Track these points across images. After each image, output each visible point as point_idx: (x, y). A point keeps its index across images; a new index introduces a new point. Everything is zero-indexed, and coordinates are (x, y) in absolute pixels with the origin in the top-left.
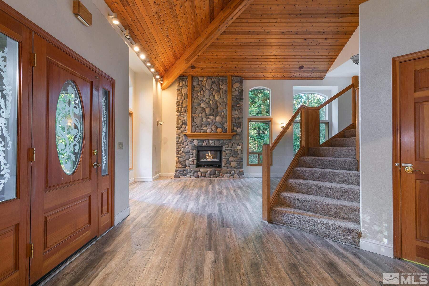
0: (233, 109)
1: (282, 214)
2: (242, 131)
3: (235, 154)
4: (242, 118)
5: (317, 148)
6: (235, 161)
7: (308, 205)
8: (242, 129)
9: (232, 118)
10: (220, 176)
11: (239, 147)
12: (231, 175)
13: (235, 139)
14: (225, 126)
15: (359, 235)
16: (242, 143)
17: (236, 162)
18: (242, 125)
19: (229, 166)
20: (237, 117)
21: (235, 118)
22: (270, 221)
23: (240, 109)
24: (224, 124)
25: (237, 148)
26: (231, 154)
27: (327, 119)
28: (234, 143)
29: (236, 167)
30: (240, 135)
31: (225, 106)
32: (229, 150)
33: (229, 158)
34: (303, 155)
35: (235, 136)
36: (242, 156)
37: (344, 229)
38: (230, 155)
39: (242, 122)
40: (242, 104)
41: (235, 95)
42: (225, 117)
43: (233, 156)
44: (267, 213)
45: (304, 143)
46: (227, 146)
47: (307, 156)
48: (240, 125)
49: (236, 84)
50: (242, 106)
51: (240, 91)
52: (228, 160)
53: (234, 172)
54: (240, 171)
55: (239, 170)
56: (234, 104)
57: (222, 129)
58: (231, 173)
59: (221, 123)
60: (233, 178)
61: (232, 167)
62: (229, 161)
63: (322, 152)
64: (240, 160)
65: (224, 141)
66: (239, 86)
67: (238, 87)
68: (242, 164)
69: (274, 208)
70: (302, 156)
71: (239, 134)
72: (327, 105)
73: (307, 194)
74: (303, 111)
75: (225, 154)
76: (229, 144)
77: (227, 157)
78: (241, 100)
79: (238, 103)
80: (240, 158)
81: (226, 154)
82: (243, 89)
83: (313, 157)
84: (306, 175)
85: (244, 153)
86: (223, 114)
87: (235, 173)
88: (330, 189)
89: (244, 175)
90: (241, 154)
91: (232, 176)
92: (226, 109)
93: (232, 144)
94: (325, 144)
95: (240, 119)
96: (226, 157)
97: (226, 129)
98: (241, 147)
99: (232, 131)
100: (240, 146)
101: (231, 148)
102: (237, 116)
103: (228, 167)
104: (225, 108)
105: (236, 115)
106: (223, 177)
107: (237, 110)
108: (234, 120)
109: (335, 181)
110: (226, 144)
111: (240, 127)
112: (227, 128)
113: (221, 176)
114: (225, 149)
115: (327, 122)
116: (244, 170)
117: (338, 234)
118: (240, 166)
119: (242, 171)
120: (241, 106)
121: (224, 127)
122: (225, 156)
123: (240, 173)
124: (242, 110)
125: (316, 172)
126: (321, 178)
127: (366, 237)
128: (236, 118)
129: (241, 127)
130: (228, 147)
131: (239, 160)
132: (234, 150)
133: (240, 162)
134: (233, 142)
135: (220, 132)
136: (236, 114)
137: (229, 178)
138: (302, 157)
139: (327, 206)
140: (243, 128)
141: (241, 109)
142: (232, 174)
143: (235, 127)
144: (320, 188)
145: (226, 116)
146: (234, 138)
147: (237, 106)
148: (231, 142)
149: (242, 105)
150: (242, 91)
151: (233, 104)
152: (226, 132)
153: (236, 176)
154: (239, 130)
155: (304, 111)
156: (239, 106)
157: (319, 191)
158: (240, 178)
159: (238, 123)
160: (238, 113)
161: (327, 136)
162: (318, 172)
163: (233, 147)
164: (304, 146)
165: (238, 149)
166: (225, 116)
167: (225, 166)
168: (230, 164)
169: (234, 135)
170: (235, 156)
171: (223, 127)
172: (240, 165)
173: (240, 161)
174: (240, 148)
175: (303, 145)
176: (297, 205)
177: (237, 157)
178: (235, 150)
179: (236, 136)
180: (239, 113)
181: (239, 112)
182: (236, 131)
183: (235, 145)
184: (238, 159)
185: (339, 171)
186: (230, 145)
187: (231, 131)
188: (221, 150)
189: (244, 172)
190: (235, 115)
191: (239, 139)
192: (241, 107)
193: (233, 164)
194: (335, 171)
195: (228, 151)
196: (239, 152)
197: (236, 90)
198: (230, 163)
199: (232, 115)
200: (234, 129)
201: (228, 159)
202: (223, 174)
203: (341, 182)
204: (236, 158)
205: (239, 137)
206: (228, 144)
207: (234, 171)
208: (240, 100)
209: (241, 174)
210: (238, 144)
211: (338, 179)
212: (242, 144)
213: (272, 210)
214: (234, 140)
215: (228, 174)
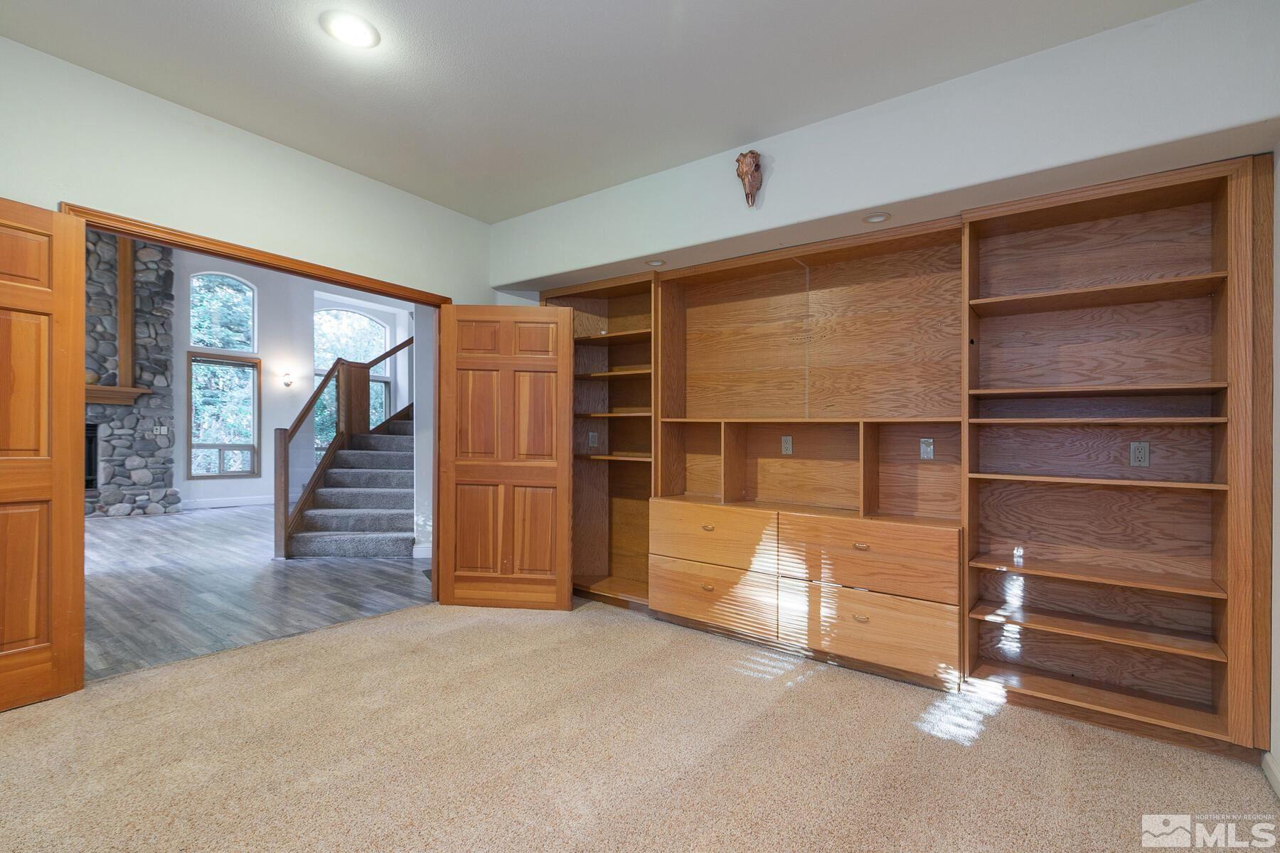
0: (139, 320)
1: (310, 540)
2: (168, 386)
3: (149, 448)
4: (169, 349)
5: (365, 435)
6: (146, 467)
7: (351, 522)
8: (169, 380)
9: (134, 345)
10: (94, 510)
11: (158, 428)
12: (135, 505)
13: (148, 406)
14: (107, 365)
15: (413, 542)
16: (172, 418)
17: (149, 469)
18: (169, 367)
19: (127, 481)
20: (153, 344)
21: (144, 347)
22: (289, 556)
23: (162, 324)
24: (105, 360)
25: (155, 433)
26: (130, 447)
27: (388, 375)
28: (144, 418)
29: (151, 484)
30: (165, 395)
31: (106, 307)
32: (123, 437)
33: (125, 460)
34: (342, 448)
35: (145, 399)
36: (172, 452)
37: (397, 540)
38: (130, 451)
39: (168, 360)
40: (170, 311)
41: (147, 283)
42: (108, 340)
43: (140, 452)
44: (283, 544)
45: (342, 426)
46: (116, 423)
47: (349, 450)
48: (163, 367)
49: (148, 250)
50: (169, 315)
51: (162, 273)
52: (122, 465)
53: (147, 497)
54: (168, 493)
55: (162, 492)
56: (141, 306)
57: (97, 373)
58: (135, 502)
59: (95, 355)
60: (145, 513)
61: (134, 484)
62: (125, 468)
63: (373, 442)
64: (163, 464)
65: (105, 411)
66: (160, 258)
67: (155, 262)
68: (171, 476)
69: (295, 535)
70: (339, 450)
71: (162, 392)
72: (388, 359)
73: (350, 508)
74: (341, 370)
75: (111, 447)
76: (123, 419)
77: (115, 458)
78: (168, 299)
79: (156, 306)
80: (165, 458)
81: (114, 448)
82: (173, 269)
83: (359, 452)
84: (348, 480)
85: (175, 445)
86: (99, 328)
87: (149, 499)
88: (383, 496)
89: (179, 504)
90: (167, 448)
91: (139, 508)
92: (114, 315)
93: (135, 421)
94: (380, 429)
95: (163, 353)
96: (111, 456)
97: (114, 375)
98: (168, 429)
99: (136, 382)
100: (162, 425)
101: (132, 432)
102: (154, 342)
103: (120, 485)
104: (108, 312)
105: (150, 340)
106: (106, 513)
107: (154, 326)
108: (142, 352)
109: (390, 485)
110: (113, 420)
111: (163, 374)
112: (117, 372)
113: (98, 513)
114: (109, 432)
115: (387, 380)
116: (178, 490)
117: (388, 549)
118: (163, 480)
119: (175, 494)
120: (165, 315)
121: (105, 368)
122: (111, 453)
123: (166, 499)
124: (170, 326)
125: (363, 474)
126: (371, 482)
127: (419, 543)
128: (148, 345)
129: (168, 374)
130: (122, 427)
131: (158, 466)
132: (143, 438)
133: (164, 469)
134: (139, 413)
135: (90, 381)
136: (147, 335)
137: (129, 515)
138: (341, 452)
139: (377, 519)
140: (172, 376)
141: (165, 323)
142: (138, 503)
143: (147, 371)
144: (369, 496)
145: (114, 337)
146: (142, 402)
147: (153, 315)
148: (132, 413)
149: (169, 313)
150: (169, 275)
151: (138, 306)
152: (115, 384)
153: (152, 507)
154: (159, 381)
155: (343, 370)
156: (159, 314)
157: (369, 501)
158: (167, 511)
159: (157, 362)
160: (157, 334)
161: (388, 412)
162: (366, 473)
163: (138, 427)
164: (342, 432)
165: (156, 435)
166: (107, 336)
167: (108, 483)
168: (129, 477)
169: (143, 394)
170: (146, 453)
171: (99, 369)
172: (163, 478)
173: (163, 466)
174: (164, 430)
175: (341, 430)
176: (334, 525)
177: (152, 455)
178: (146, 435)
179: (151, 398)
180: (161, 334)
181: (159, 332)
182: (150, 384)
183: (148, 424)
184: (157, 463)
185: (396, 471)
186: (129, 421)
187: (132, 383)
188: (94, 435)
189: (178, 495)
190: (144, 338)
191: (160, 407)
192: (166, 318)
193: (140, 476)
194: (390, 471)
195: (120, 439)
196: (162, 442)
197: (148, 268)
198: (128, 475)
199: (134, 337)
200: (141, 376)
201: (121, 463)
202: (107, 505)
203: (398, 486)
204: (151, 459)
205: (159, 400)
206: (121, 420)
207: (148, 494)
208: (162, 300)
209: (171, 501)
210: (157, 420)
211: (395, 481)
212: (169, 420)
213: (293, 538)
214: (142, 409)
215: (127, 505)
